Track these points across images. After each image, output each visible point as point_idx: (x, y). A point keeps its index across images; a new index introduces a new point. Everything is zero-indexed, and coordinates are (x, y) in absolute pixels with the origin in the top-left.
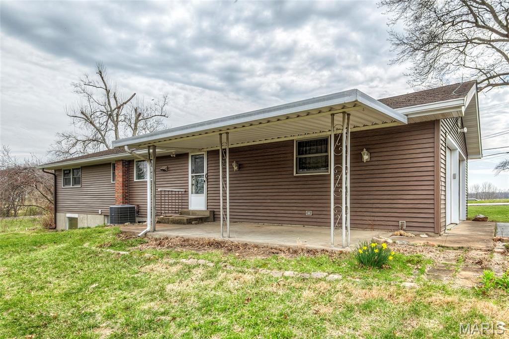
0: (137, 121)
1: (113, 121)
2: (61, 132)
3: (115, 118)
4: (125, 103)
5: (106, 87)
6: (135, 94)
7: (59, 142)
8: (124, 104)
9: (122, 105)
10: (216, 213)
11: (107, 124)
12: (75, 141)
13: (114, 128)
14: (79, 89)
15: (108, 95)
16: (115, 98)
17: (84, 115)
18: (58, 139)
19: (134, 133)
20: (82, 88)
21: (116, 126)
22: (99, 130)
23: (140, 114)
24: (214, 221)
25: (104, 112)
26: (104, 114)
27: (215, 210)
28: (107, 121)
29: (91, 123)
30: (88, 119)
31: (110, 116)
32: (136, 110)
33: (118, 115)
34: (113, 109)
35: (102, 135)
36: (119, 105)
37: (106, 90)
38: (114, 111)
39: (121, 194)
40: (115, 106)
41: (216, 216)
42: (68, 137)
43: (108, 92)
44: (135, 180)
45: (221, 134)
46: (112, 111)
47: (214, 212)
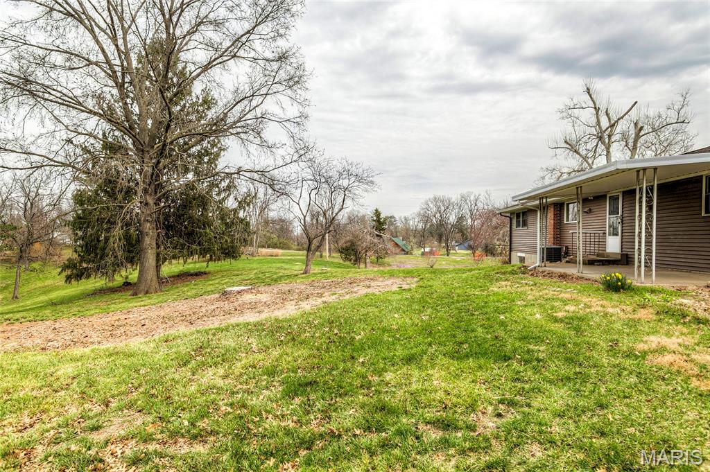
0: (637, 137)
1: (603, 143)
2: (544, 167)
3: (607, 141)
4: (622, 118)
5: (595, 105)
6: (636, 102)
7: (543, 178)
8: (619, 119)
9: (617, 122)
10: (629, 256)
11: (595, 150)
12: (560, 174)
13: (605, 153)
14: (565, 114)
15: (597, 114)
16: (607, 115)
17: (568, 143)
18: (542, 174)
19: (632, 155)
20: (568, 113)
21: (608, 148)
22: (585, 158)
23: (642, 128)
24: (627, 264)
25: (593, 135)
26: (594, 137)
27: (629, 253)
28: (597, 146)
29: (575, 151)
30: (572, 147)
31: (601, 138)
32: (636, 124)
33: (610, 136)
34: (604, 129)
35: (589, 164)
36: (612, 122)
37: (595, 108)
38: (604, 132)
39: (552, 236)
40: (608, 125)
41: (629, 259)
42: (552, 171)
43: (597, 110)
44: (565, 222)
45: (577, 188)
46: (602, 132)
47: (627, 255)
